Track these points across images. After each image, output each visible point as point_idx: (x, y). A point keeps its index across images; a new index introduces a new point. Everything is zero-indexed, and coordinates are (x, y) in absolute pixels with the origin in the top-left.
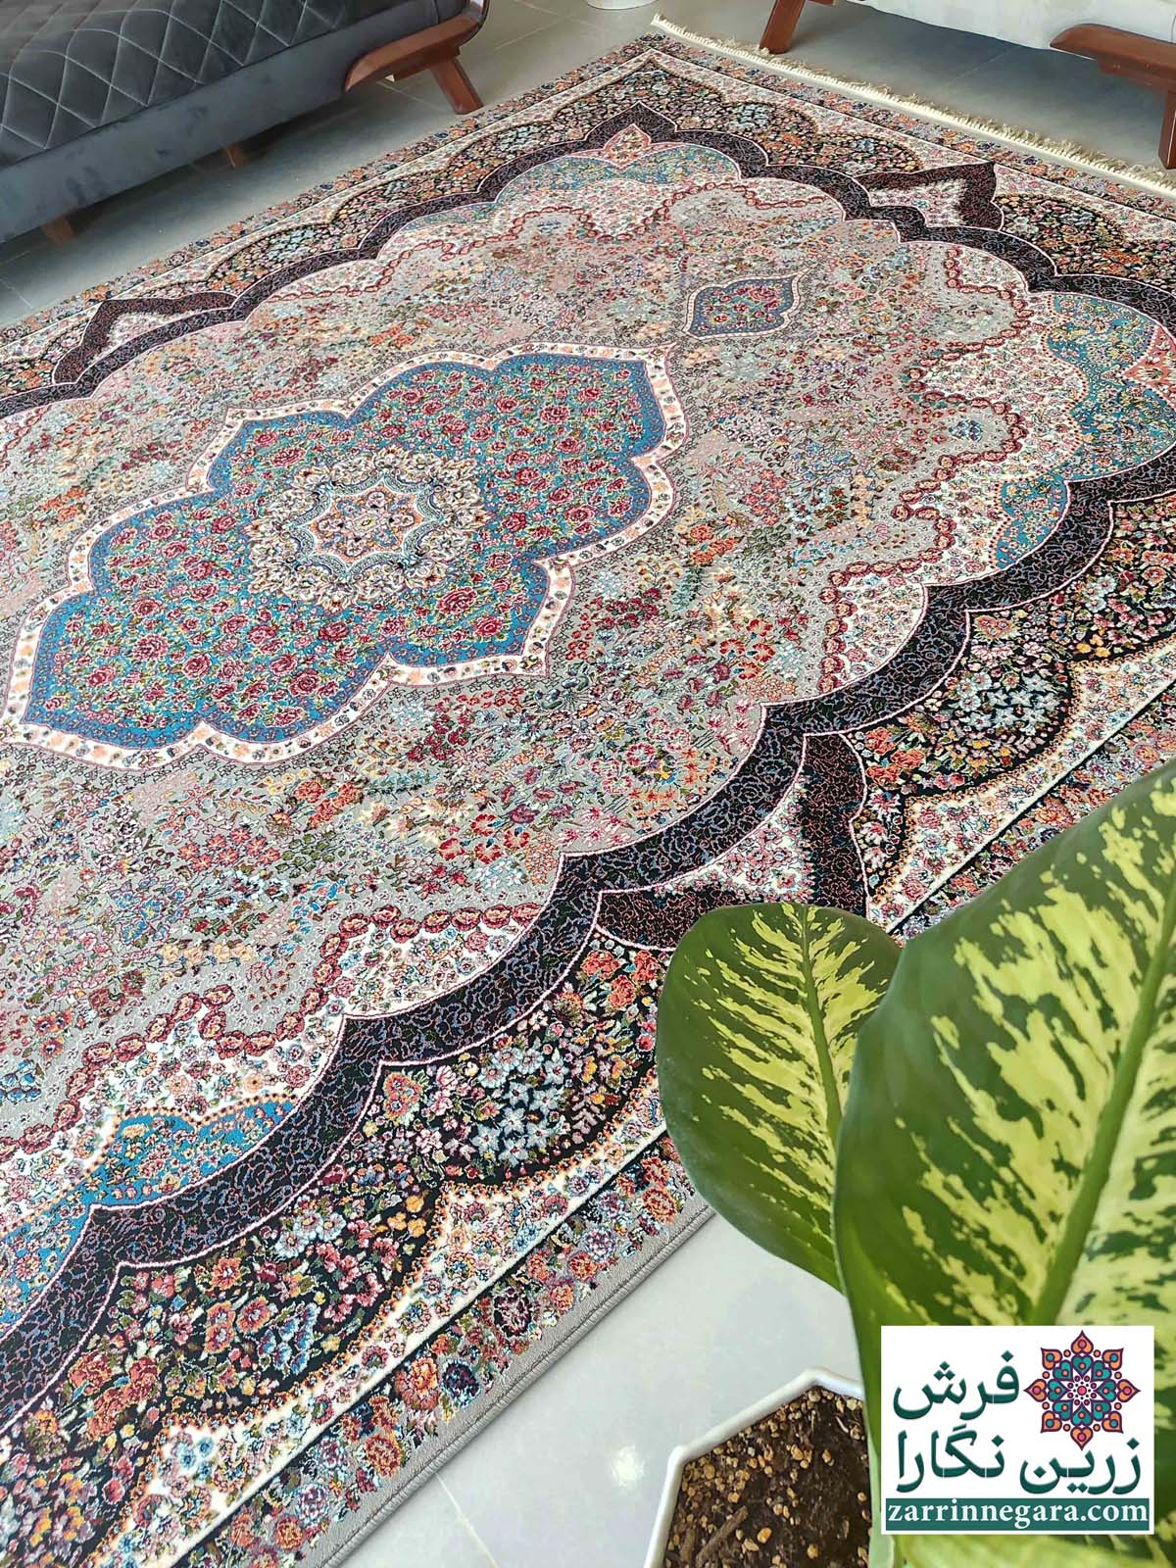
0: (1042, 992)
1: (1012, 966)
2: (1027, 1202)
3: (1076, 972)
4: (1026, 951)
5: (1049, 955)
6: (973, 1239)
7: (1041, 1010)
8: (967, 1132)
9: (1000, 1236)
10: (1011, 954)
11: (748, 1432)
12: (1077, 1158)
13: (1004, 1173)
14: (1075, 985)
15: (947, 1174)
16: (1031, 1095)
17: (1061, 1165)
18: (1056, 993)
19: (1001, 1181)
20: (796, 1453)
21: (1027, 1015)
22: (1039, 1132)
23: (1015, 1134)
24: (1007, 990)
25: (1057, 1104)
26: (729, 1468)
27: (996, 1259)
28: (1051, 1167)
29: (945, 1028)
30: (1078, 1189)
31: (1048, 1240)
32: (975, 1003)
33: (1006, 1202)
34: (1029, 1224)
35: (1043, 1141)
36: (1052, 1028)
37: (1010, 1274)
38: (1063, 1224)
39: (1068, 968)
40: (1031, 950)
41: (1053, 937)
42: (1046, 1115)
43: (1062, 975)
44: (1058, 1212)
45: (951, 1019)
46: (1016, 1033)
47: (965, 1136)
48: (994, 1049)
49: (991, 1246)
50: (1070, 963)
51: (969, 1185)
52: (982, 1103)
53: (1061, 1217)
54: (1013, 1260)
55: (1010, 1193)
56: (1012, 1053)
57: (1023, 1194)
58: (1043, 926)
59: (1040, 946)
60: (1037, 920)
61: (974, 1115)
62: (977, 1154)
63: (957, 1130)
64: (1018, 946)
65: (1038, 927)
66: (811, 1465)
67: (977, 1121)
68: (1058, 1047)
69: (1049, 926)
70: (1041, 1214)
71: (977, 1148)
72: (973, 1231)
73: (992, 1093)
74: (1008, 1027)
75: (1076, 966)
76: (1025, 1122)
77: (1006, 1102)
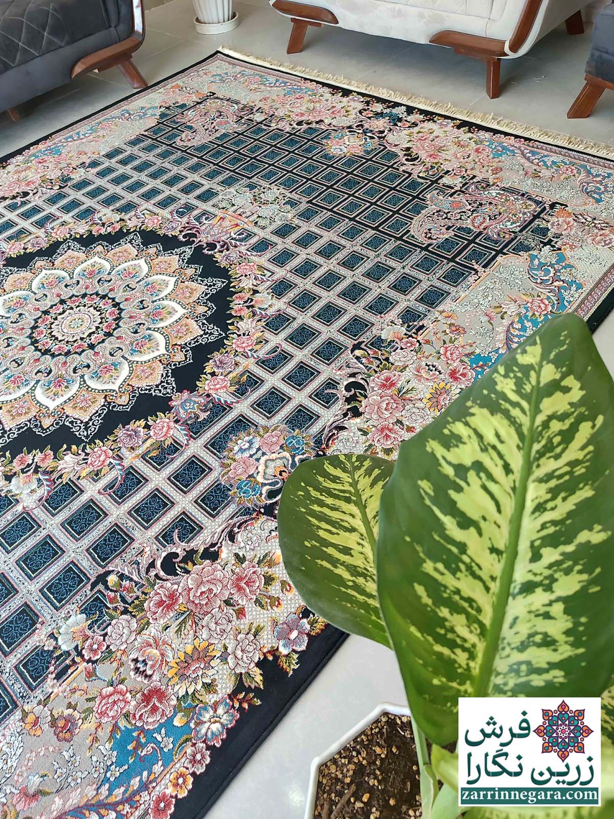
0: (473, 460)
1: (456, 449)
2: (478, 572)
3: (489, 448)
4: (463, 440)
5: (475, 440)
6: (452, 596)
7: (474, 470)
8: (443, 539)
9: (466, 593)
10: (455, 443)
11: (352, 743)
12: (501, 545)
13: (465, 558)
14: (489, 454)
15: (435, 563)
16: (474, 515)
17: (493, 550)
18: (481, 460)
19: (464, 563)
20: (378, 750)
21: (466, 473)
22: (480, 534)
23: (468, 536)
24: (455, 462)
25: (487, 517)
26: (344, 765)
27: (466, 605)
28: (488, 551)
29: (425, 485)
30: (503, 561)
31: (491, 591)
32: (439, 471)
33: (467, 573)
34: (481, 584)
35: (483, 538)
36: (480, 478)
37: (474, 612)
38: (498, 581)
39: (485, 446)
40: (465, 439)
41: (476, 431)
42: (482, 524)
43: (482, 450)
44: (494, 576)
45: (428, 480)
46: (462, 483)
47: (442, 541)
48: (452, 493)
49: (462, 598)
50: (486, 443)
51: (447, 567)
52: (449, 522)
53: (496, 578)
54: (474, 604)
55: (469, 568)
56: (461, 493)
57: (475, 568)
58: (470, 427)
59: (469, 436)
60: (467, 424)
61: (445, 529)
62: (450, 550)
63: (437, 538)
64: (459, 439)
65: (468, 428)
66: (386, 755)
67: (447, 532)
68: (484, 487)
69: (473, 427)
70: (486, 578)
71: (449, 546)
72: (452, 591)
73: (454, 516)
74: (458, 481)
75: (489, 444)
76: (472, 530)
77: (461, 520)
